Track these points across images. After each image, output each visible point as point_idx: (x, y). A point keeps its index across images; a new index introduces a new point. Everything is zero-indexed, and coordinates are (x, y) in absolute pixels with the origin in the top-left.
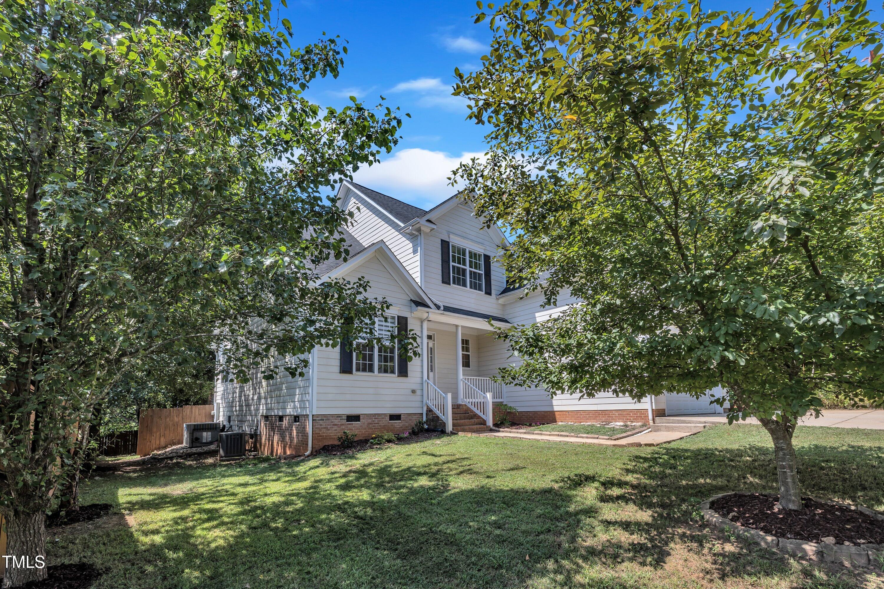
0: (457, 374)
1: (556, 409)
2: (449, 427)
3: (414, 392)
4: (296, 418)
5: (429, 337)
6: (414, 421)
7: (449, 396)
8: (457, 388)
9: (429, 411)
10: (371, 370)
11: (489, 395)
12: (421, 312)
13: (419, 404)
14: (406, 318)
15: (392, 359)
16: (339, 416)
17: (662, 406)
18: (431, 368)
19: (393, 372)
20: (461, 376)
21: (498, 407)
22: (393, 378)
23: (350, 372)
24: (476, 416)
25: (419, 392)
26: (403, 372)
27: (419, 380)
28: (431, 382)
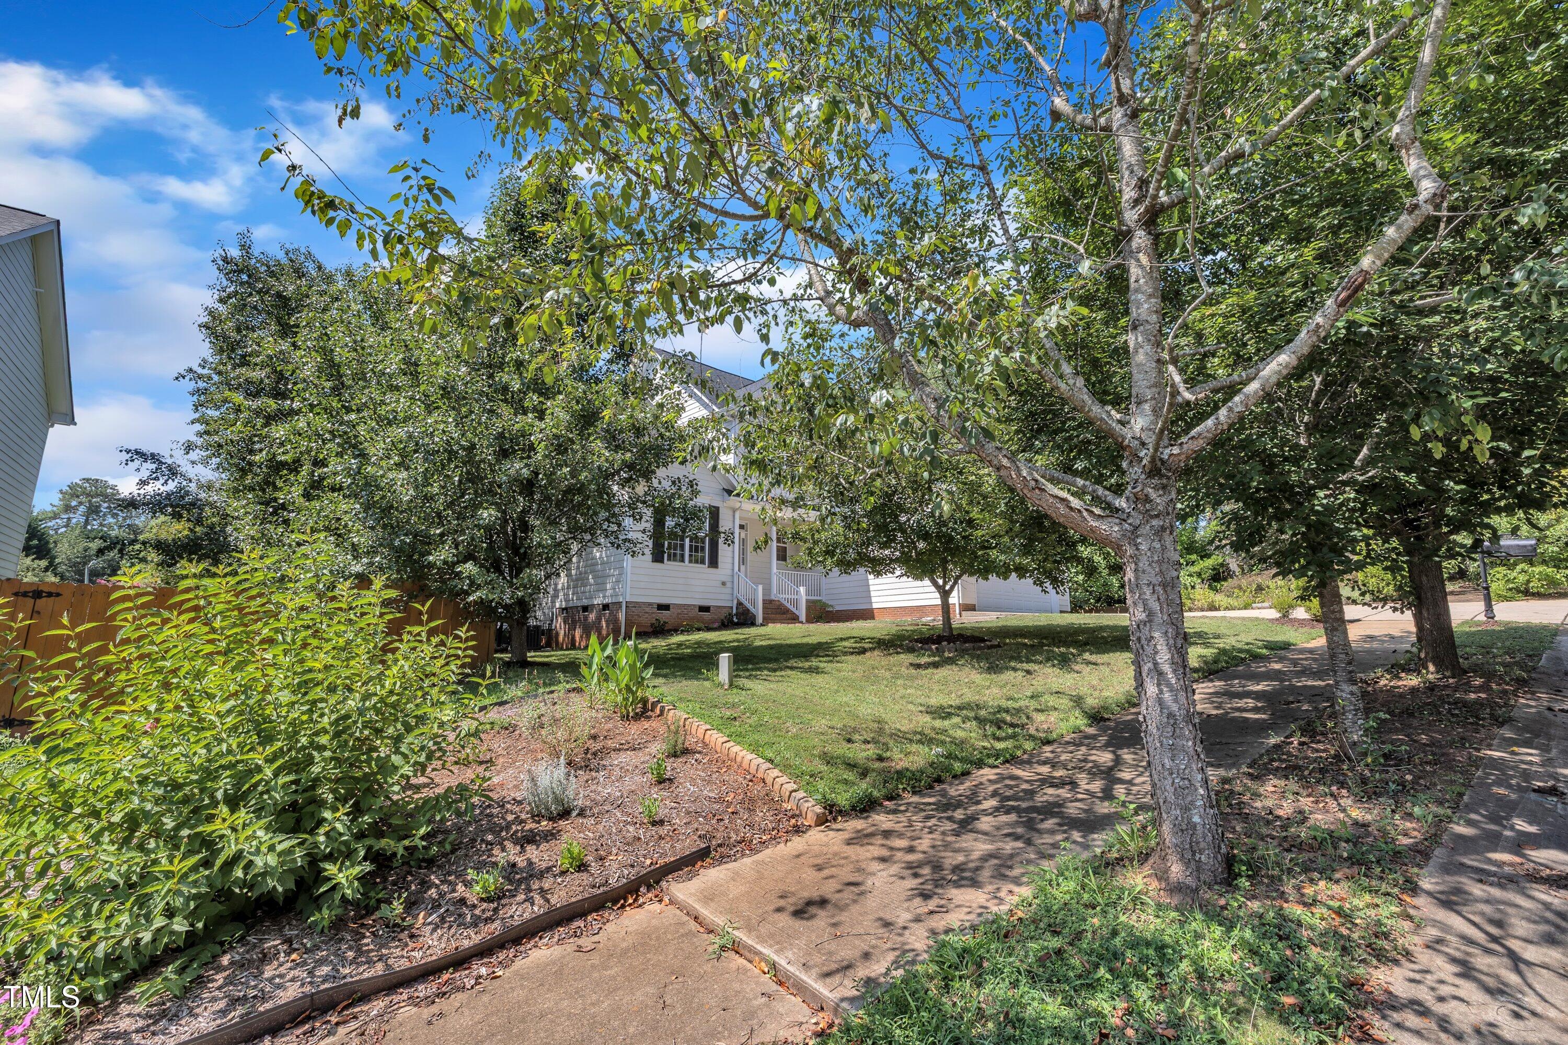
0: (770, 568)
1: (875, 606)
2: (760, 619)
3: (724, 584)
4: (606, 607)
5: (742, 527)
6: (723, 615)
7: (760, 587)
8: (770, 584)
9: (740, 604)
10: (683, 560)
11: (802, 590)
12: (733, 501)
13: (728, 597)
14: (717, 509)
15: (703, 549)
16: (650, 604)
17: (970, 601)
18: (743, 561)
19: (703, 562)
20: (774, 570)
21: (811, 605)
22: (704, 569)
23: (662, 561)
24: (787, 611)
25: (729, 585)
26: (714, 563)
27: (729, 572)
28: (742, 575)
